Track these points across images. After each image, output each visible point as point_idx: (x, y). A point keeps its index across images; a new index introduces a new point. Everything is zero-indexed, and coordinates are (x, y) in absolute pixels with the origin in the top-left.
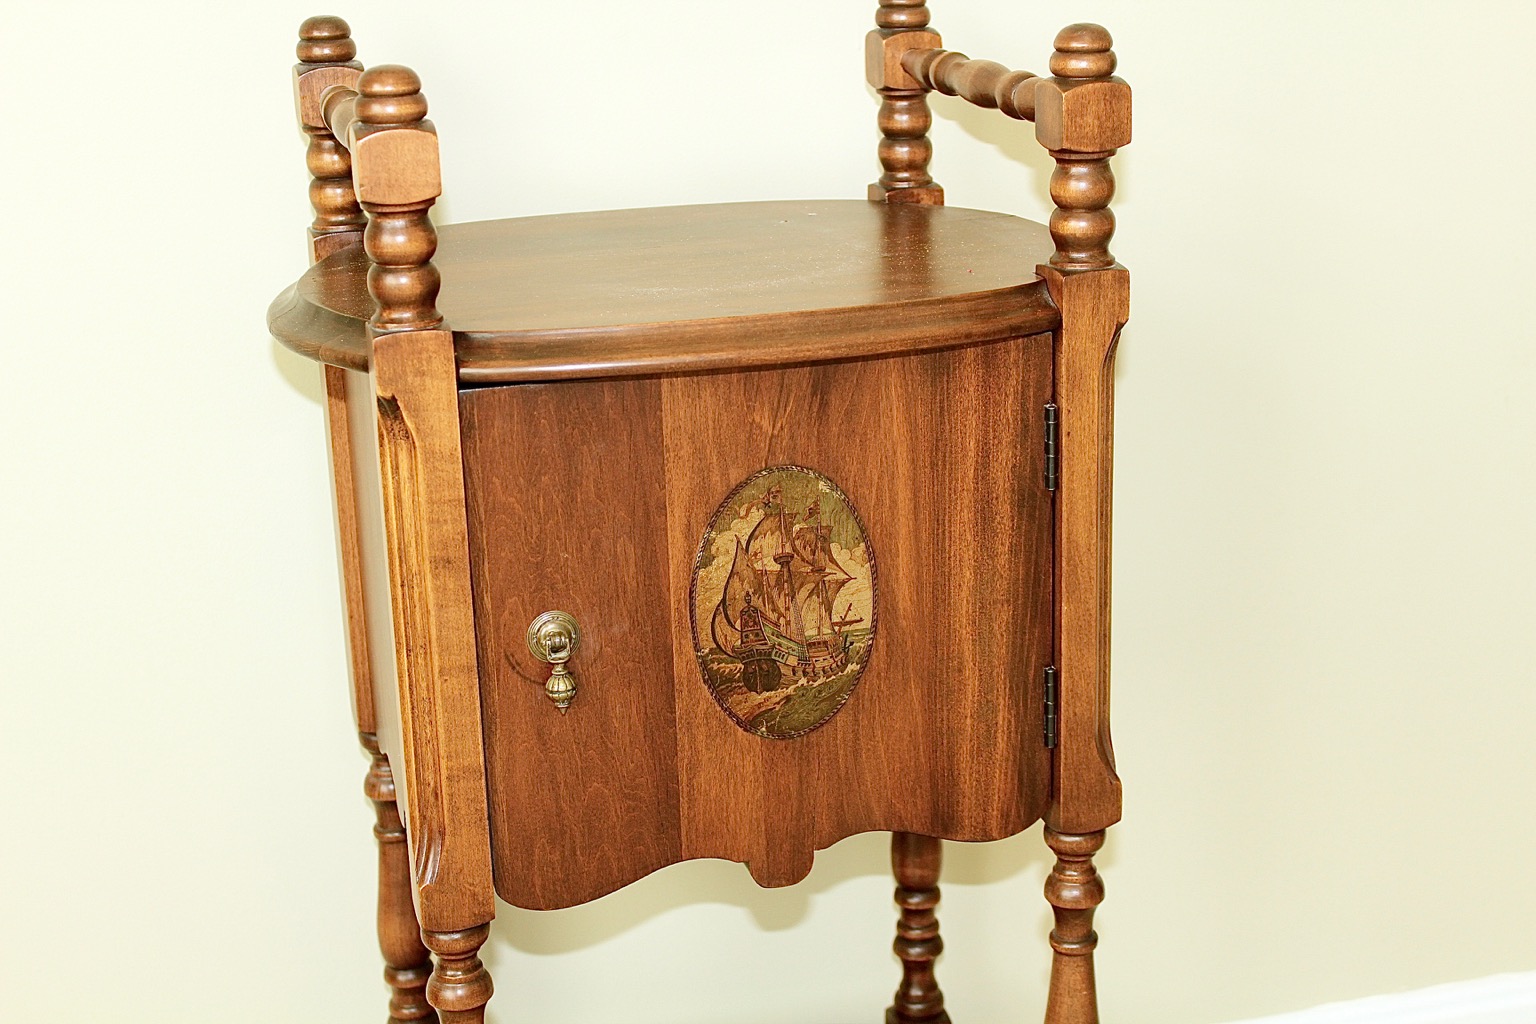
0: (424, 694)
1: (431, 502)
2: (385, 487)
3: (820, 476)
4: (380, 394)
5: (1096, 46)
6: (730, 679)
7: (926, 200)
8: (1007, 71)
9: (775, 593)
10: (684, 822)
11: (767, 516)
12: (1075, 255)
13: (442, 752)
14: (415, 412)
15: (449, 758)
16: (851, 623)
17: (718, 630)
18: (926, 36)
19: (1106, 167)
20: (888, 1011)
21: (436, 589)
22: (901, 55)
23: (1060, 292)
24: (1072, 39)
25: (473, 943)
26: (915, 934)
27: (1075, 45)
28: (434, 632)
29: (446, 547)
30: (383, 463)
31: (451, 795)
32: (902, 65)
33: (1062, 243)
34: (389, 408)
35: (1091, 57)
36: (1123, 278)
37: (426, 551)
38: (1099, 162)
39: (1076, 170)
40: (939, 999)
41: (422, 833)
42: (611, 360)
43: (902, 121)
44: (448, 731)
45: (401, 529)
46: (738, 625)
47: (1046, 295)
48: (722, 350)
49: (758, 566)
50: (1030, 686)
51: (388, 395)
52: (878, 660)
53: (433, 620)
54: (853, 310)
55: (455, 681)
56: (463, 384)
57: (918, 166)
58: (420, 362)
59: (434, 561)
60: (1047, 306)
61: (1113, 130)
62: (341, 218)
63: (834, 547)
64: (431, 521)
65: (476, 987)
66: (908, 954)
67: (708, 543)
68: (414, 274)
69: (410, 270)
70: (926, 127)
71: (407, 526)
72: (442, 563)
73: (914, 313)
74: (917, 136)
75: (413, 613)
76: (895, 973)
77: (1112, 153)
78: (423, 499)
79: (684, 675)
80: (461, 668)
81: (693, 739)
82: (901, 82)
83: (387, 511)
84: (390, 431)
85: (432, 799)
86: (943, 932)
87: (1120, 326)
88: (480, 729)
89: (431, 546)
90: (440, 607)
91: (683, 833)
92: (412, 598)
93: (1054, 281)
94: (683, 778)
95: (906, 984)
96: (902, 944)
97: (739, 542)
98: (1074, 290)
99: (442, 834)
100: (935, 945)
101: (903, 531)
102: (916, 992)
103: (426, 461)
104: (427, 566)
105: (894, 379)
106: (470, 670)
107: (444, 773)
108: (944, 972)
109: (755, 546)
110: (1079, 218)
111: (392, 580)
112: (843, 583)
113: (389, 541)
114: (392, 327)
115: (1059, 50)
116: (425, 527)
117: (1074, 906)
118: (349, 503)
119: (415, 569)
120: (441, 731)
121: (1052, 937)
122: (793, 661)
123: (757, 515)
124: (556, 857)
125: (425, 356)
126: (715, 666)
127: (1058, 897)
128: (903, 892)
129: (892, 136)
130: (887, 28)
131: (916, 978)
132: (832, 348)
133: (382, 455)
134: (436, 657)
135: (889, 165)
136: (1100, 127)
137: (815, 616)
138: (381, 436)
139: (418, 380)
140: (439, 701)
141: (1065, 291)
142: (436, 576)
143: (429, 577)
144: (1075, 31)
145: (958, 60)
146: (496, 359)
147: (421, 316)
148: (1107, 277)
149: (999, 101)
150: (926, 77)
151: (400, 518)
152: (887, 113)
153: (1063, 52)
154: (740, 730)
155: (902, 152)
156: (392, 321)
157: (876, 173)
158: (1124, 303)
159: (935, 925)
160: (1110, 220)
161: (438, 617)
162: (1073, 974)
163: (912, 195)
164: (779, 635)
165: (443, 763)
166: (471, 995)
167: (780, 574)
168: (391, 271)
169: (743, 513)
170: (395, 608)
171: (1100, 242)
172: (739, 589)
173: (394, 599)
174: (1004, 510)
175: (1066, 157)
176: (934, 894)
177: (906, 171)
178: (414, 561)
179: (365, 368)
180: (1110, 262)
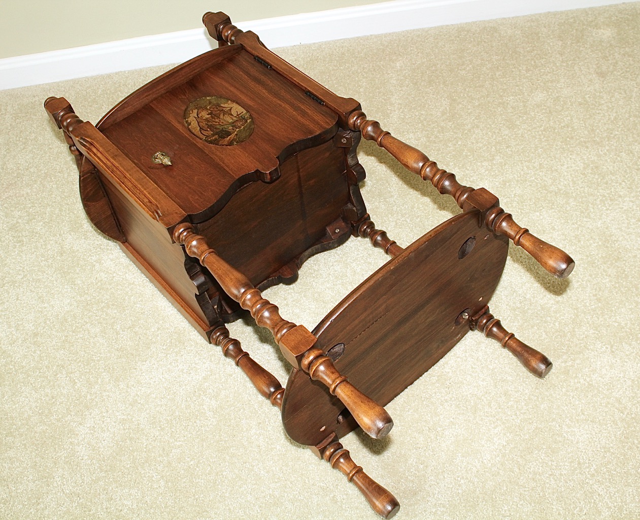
3: (206, 97)
6: (216, 139)
9: (213, 120)
10: (230, 172)
11: (198, 110)
16: (240, 114)
17: (204, 133)
19: (231, 26)
31: (154, 198)
46: (208, 130)
49: (204, 118)
52: (255, 115)
63: (222, 105)
67: (187, 122)
79: (202, 145)
81: (216, 155)
91: (231, 173)
94: (222, 165)
97: (195, 117)
101: (238, 94)
109: (200, 116)
112: (231, 109)
122: (231, 128)
123: (196, 111)
126: (209, 139)
137: (229, 118)
148: (246, 34)
154: (229, 147)
164: (222, 126)
167: (212, 117)
169: (191, 112)
172: (203, 124)
174: (263, 78)
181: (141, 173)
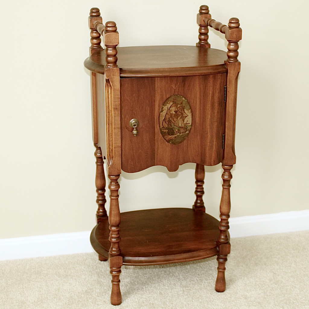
0: (111, 132)
1: (114, 98)
2: (106, 95)
3: (183, 97)
4: (106, 78)
5: (236, 22)
6: (165, 133)
7: (207, 47)
8: (222, 24)
9: (174, 117)
10: (156, 159)
11: (173, 104)
12: (231, 59)
13: (114, 143)
14: (112, 82)
15: (115, 144)
16: (187, 124)
17: (163, 124)
18: (208, 15)
19: (237, 44)
20: (193, 206)
21: (114, 113)
22: (203, 19)
23: (228, 66)
24: (232, 20)
25: (117, 178)
26: (199, 190)
27: (232, 22)
28: (113, 121)
29: (116, 106)
30: (106, 90)
31: (115, 151)
32: (204, 20)
33: (229, 57)
34: (108, 81)
35: (235, 24)
36: (239, 64)
37: (113, 106)
38: (236, 43)
39: (232, 44)
40: (203, 203)
41: (109, 158)
42: (147, 74)
43: (203, 31)
44: (115, 139)
45: (108, 102)
46: (167, 123)
47: (225, 66)
48: (167, 73)
49: (171, 113)
50: (220, 138)
51: (108, 79)
52: (192, 131)
53: (113, 119)
54: (190, 67)
55: (116, 130)
56: (121, 77)
57: (206, 40)
58: (114, 73)
59: (114, 108)
60: (225, 68)
61: (239, 37)
62: (96, 46)
63: (185, 110)
64: (114, 101)
65: (117, 186)
66: (197, 194)
67: (162, 108)
68: (113, 58)
69: (113, 57)
70: (208, 32)
71: (109, 102)
72: (115, 109)
73: (201, 68)
74: (206, 34)
75: (110, 118)
76: (194, 198)
77: (239, 41)
78: (113, 97)
79: (157, 131)
80: (118, 128)
81: (158, 143)
82: (203, 24)
83: (106, 99)
84: (107, 85)
85: (111, 151)
86: (204, 190)
87: (239, 72)
88: (120, 139)
89: (114, 106)
90: (115, 117)
91: (156, 161)
92: (110, 115)
93: (227, 64)
94: (156, 150)
95: (197, 200)
96: (196, 192)
97: (168, 108)
98: (230, 65)
99: (113, 158)
100: (203, 192)
101: (198, 108)
102: (199, 201)
103: (114, 90)
104: (113, 109)
105: (197, 80)
106: (119, 128)
107: (114, 146)
108: (204, 198)
109: (171, 109)
110: (232, 53)
111: (106, 112)
112: (186, 117)
113: (106, 105)
114: (109, 67)
115: (230, 22)
116: (113, 102)
117: (226, 179)
118: (95, 99)
119: (110, 110)
120: (114, 139)
121: (223, 185)
122: (177, 130)
123: (171, 103)
124: (132, 163)
125: (114, 72)
126: (163, 130)
127: (224, 177)
128: (197, 181)
129: (201, 34)
130: (201, 13)
131: (199, 199)
132: (186, 74)
133: (106, 89)
134: (113, 125)
135: (200, 39)
136: (236, 36)
137: (181, 122)
138: (106, 86)
139: (113, 76)
140: (113, 133)
141: (229, 66)
142: (114, 111)
143: (113, 111)
144: (233, 19)
145: (214, 21)
146: (127, 73)
147: (114, 65)
148: (237, 63)
149: (220, 30)
150: (207, 24)
151: (108, 101)
152: (200, 29)
153: (230, 23)
154: (167, 142)
155: (203, 37)
156: (109, 66)
157: (198, 41)
158: (240, 68)
159: (203, 188)
160: (238, 53)
161: (114, 118)
162: (226, 192)
163: (204, 45)
164: (174, 125)
165: (114, 145)
166: (116, 188)
167: (175, 114)
168: (109, 57)
169: (169, 103)
170: (106, 116)
171: (236, 57)
172: (168, 117)
173: (106, 115)
174: (216, 105)
175: (230, 41)
176: (203, 182)
177: (203, 41)
178: (110, 108)
179: (103, 74)
180: (238, 61)
181: (119, 132)
